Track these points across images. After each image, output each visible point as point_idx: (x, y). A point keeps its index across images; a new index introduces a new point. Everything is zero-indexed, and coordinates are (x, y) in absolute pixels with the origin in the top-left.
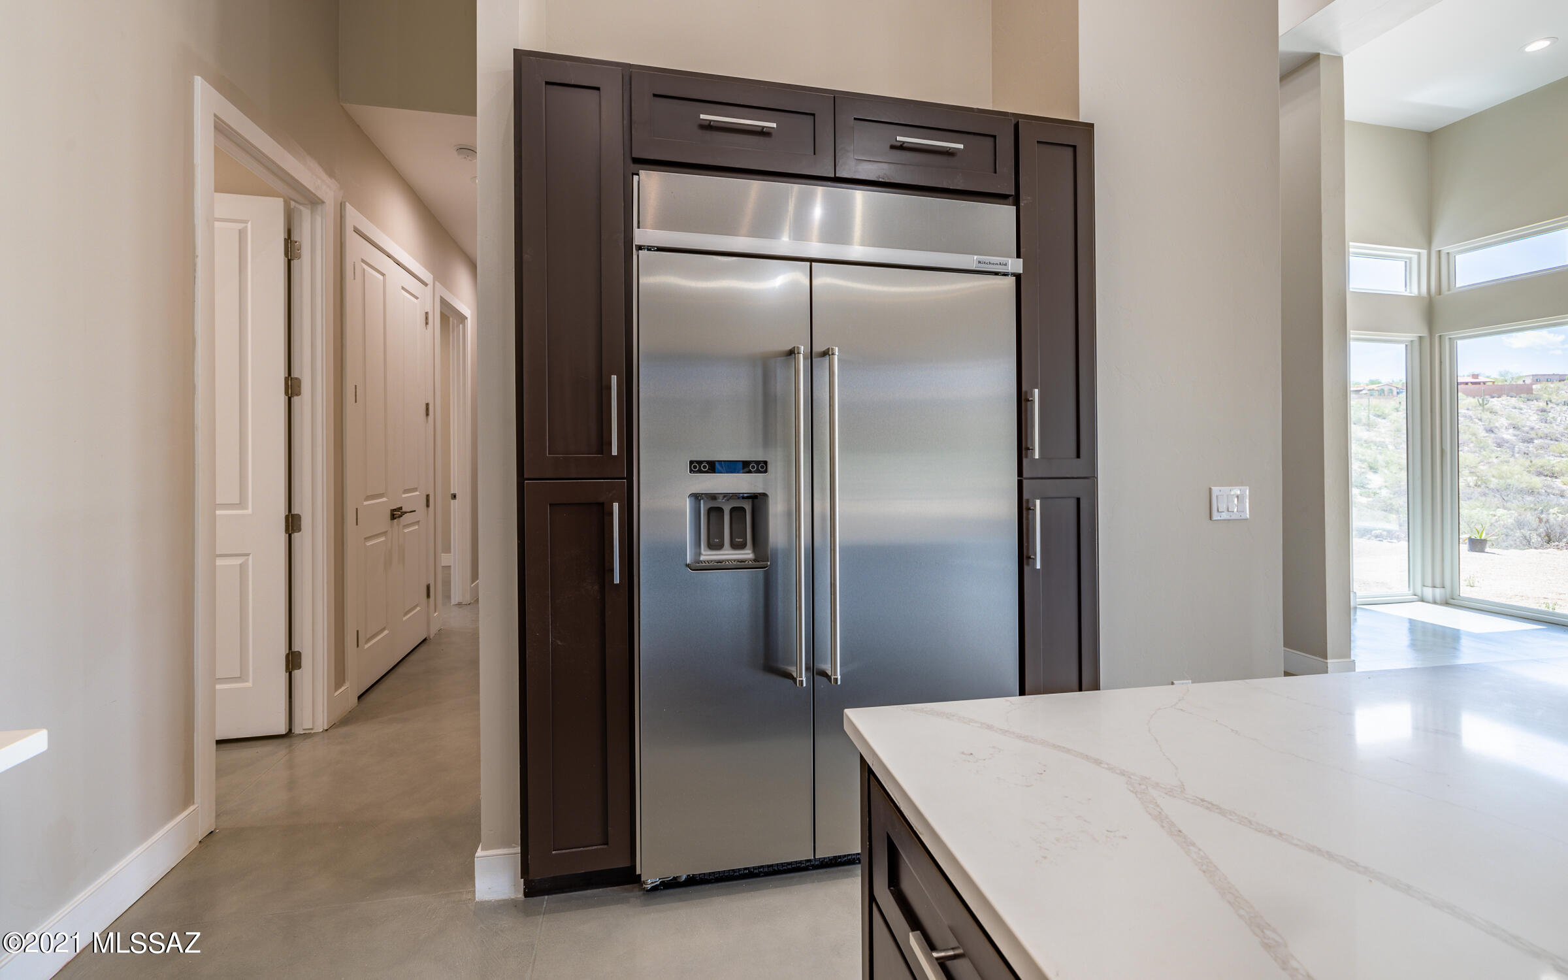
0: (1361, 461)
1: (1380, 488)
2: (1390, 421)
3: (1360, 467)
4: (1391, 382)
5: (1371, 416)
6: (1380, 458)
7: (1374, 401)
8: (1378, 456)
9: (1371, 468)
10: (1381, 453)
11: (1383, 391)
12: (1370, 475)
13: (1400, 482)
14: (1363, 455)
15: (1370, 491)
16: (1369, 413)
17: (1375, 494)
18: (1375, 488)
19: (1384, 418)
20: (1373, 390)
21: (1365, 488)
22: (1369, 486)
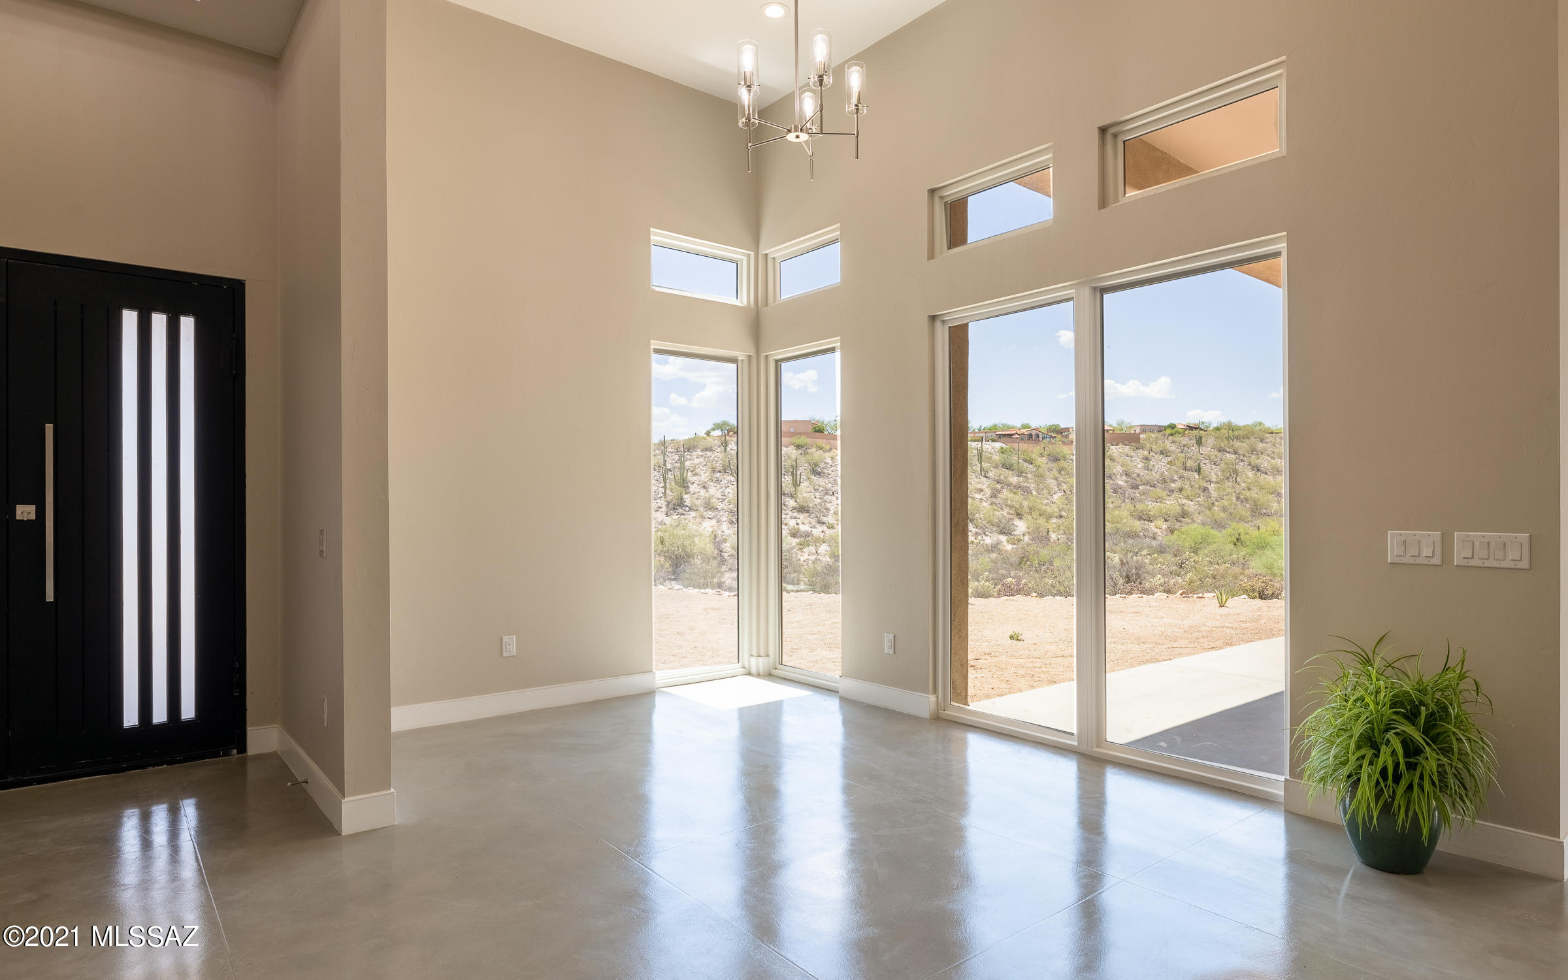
0: (1010, 506)
1: (1024, 535)
2: (1036, 466)
3: (1009, 513)
4: (1038, 427)
5: (1021, 461)
6: (1025, 503)
7: (1024, 446)
8: (1024, 502)
9: (1018, 514)
10: (1025, 499)
11: (1031, 435)
12: (1017, 522)
13: (1039, 528)
14: (1011, 501)
15: (1016, 538)
16: (1019, 458)
17: (1019, 540)
18: (1019, 535)
19: (1032, 464)
20: (1023, 434)
21: (1011, 535)
22: (1015, 533)
